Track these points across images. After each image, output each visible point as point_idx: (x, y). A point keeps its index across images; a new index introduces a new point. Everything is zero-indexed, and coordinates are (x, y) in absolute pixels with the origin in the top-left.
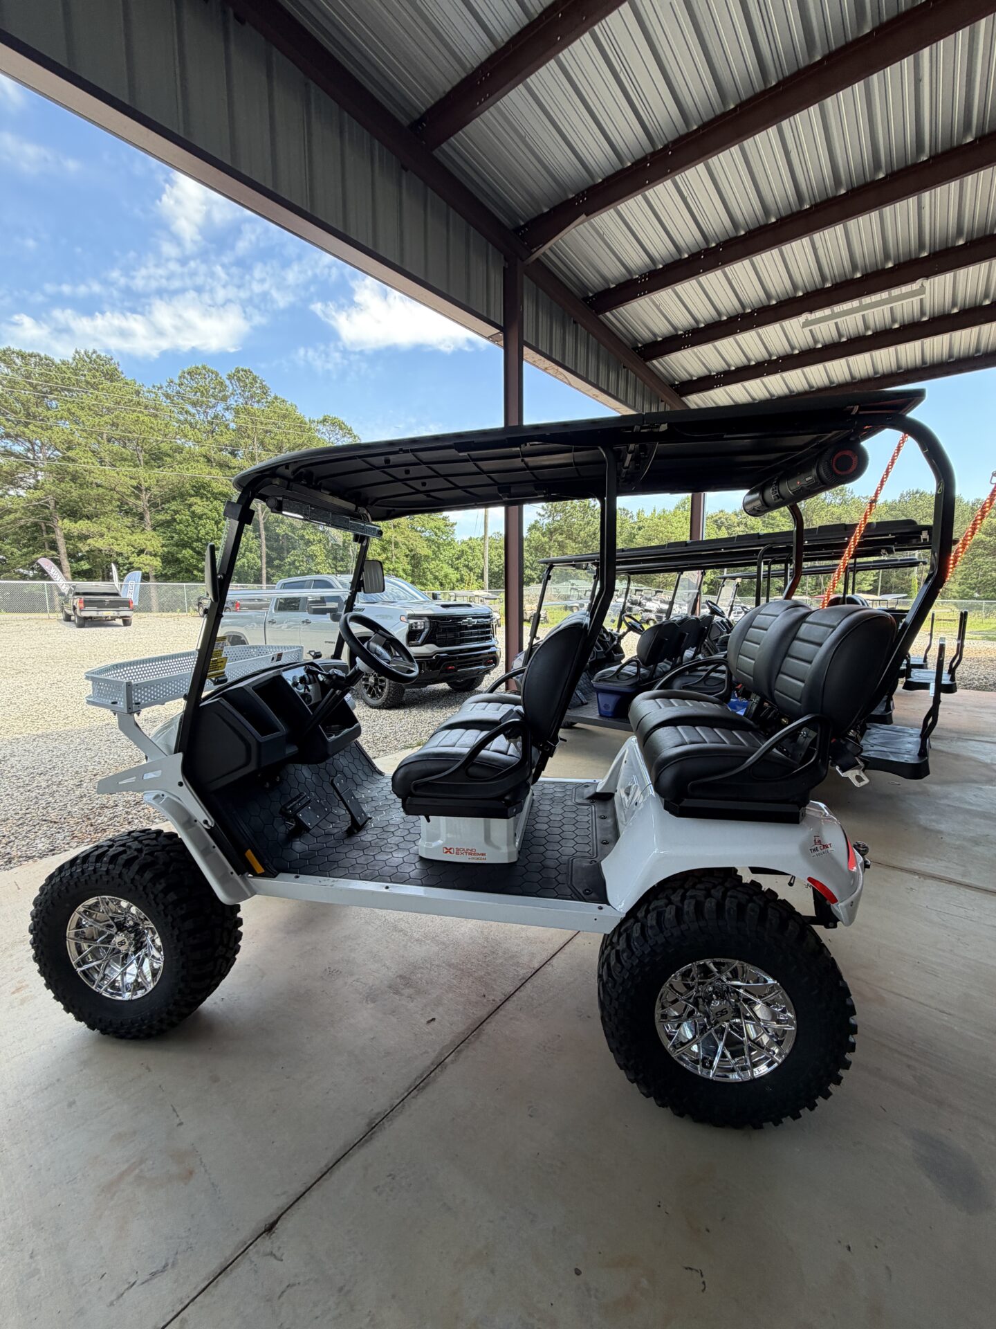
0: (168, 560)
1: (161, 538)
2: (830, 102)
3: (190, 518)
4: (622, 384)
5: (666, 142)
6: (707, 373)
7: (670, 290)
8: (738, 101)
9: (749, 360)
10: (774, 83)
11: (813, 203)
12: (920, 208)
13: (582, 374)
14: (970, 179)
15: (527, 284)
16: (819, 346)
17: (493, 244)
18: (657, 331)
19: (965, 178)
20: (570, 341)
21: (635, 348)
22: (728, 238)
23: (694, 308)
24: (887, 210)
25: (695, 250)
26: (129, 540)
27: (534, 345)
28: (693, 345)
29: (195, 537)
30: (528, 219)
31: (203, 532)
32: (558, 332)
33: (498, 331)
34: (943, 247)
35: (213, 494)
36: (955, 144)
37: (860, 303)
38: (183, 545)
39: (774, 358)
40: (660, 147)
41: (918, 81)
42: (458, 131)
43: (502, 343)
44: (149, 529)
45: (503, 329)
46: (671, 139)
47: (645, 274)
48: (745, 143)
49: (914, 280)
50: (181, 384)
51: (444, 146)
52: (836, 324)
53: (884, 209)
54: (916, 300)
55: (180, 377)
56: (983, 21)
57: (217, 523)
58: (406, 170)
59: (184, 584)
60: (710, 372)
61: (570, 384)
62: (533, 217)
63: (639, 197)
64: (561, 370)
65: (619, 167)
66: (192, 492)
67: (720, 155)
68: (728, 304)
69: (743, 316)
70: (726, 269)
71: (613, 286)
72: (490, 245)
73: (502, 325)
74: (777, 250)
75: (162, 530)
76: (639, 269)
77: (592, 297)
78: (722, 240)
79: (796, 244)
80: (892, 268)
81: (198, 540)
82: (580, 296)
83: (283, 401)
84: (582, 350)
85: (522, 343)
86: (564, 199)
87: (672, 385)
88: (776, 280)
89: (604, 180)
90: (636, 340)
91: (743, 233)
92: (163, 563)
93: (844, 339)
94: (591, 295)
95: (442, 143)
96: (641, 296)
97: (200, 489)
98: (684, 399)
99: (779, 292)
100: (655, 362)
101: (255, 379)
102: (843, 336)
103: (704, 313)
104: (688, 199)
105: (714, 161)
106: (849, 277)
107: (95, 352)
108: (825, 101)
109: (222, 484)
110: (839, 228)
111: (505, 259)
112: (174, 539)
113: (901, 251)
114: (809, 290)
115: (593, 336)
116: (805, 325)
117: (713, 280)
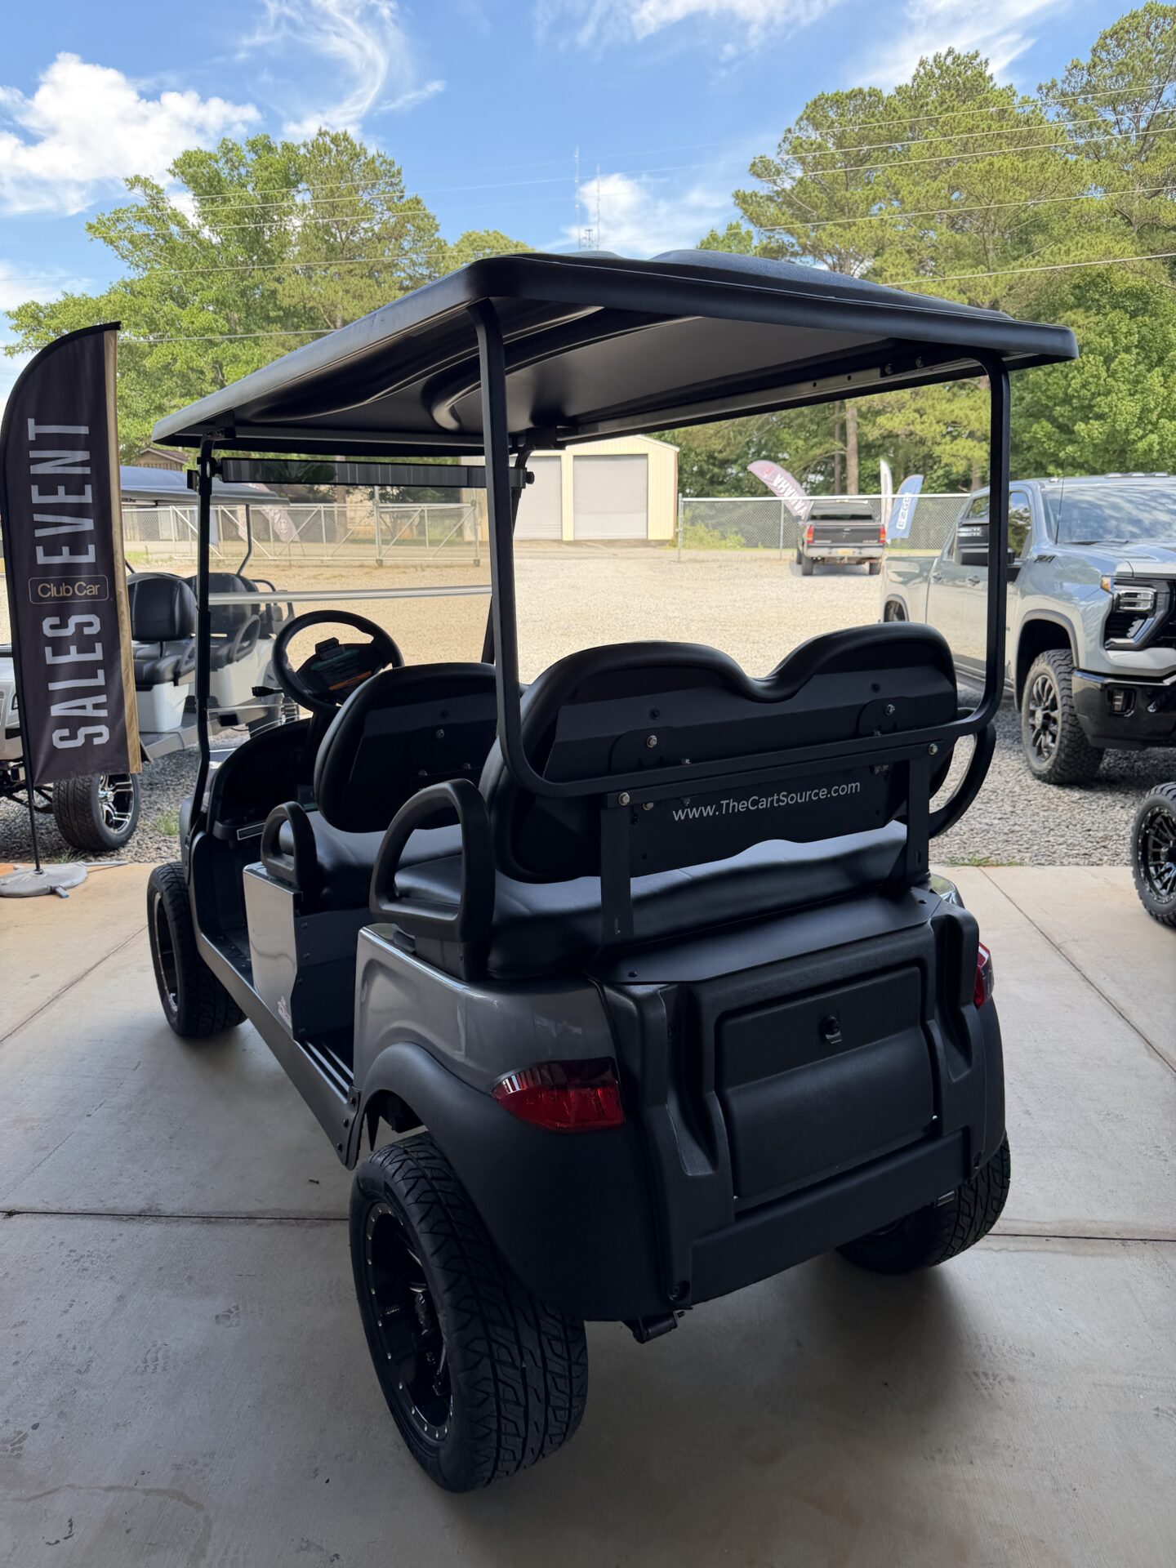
26: (943, 412)
29: (1061, 395)
31: (1076, 383)
35: (1112, 295)
50: (1094, 65)
55: (1094, 50)
57: (1108, 360)
66: (1071, 299)
81: (1067, 400)
97: (1088, 292)
107: (950, 52)
109: (1134, 272)
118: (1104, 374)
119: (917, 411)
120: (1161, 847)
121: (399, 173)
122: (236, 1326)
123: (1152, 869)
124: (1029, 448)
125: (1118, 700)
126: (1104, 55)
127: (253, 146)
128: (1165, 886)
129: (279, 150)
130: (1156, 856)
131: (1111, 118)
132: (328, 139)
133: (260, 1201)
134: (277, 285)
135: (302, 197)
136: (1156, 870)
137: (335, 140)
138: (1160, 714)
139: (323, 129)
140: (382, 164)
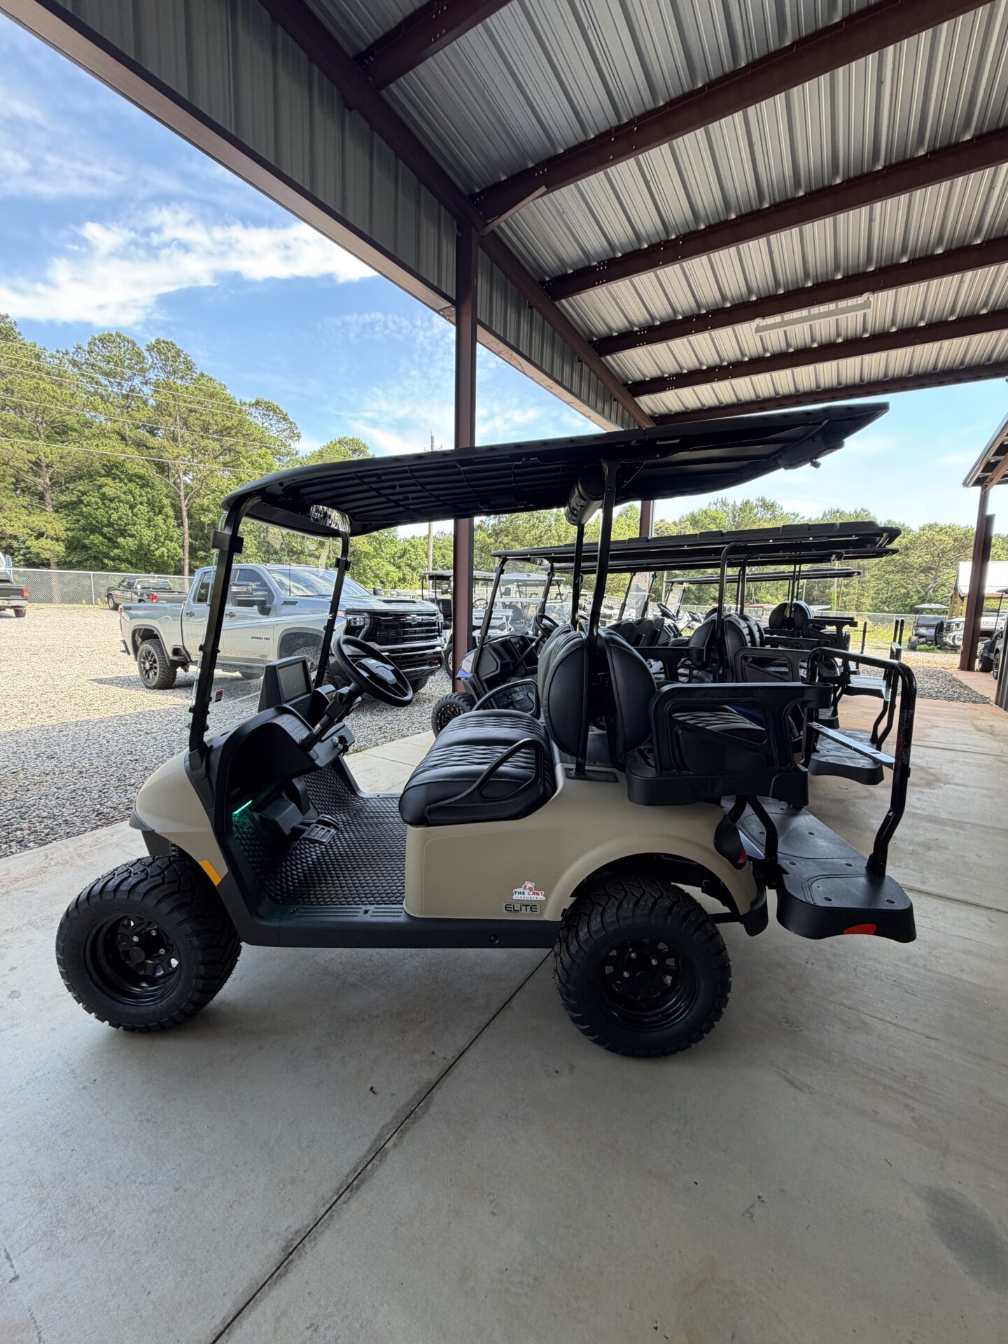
0: (73, 545)
1: (64, 520)
2: (795, 91)
3: (99, 501)
4: (576, 378)
5: (632, 116)
6: (659, 374)
7: (627, 281)
8: (707, 80)
9: (701, 364)
10: (743, 65)
11: (773, 202)
12: (871, 220)
13: (536, 361)
14: (918, 193)
15: (482, 258)
16: (768, 355)
17: (445, 207)
18: (613, 326)
19: (914, 192)
20: (525, 327)
21: (591, 342)
22: (688, 231)
23: (650, 301)
24: (841, 217)
25: (655, 240)
26: (25, 521)
27: (487, 324)
28: (649, 342)
30: (484, 186)
32: (513, 315)
33: (450, 305)
34: (889, 263)
35: (127, 474)
36: (908, 156)
37: (809, 312)
38: (94, 530)
39: (725, 364)
40: (625, 120)
41: (880, 82)
42: (407, 71)
43: (454, 319)
44: (50, 509)
45: (457, 303)
46: (637, 113)
47: (604, 262)
48: (710, 126)
49: (860, 293)
50: (90, 352)
51: (392, 86)
52: (785, 332)
53: (838, 216)
54: (860, 313)
56: (945, 25)
57: (132, 507)
58: (350, 109)
59: (91, 573)
60: (663, 373)
61: (524, 373)
62: (489, 184)
63: (601, 173)
64: (515, 355)
65: (582, 138)
66: (103, 472)
67: (685, 137)
68: (684, 303)
69: (699, 316)
70: (684, 263)
71: (570, 271)
72: (443, 209)
73: (454, 298)
74: (734, 248)
75: (67, 512)
76: (596, 253)
77: (548, 282)
78: (682, 232)
79: (753, 244)
80: (840, 280)
81: (110, 525)
82: (537, 279)
83: (211, 379)
84: (536, 339)
85: (476, 322)
86: (524, 168)
87: (626, 384)
88: (732, 282)
89: (566, 152)
90: (591, 332)
91: (702, 227)
92: (67, 549)
93: (791, 350)
94: (547, 279)
95: (391, 82)
96: (599, 284)
97: (112, 469)
98: (636, 399)
99: (734, 294)
100: (608, 358)
101: (178, 353)
102: (791, 347)
103: (661, 310)
104: (651, 183)
105: (678, 142)
106: (800, 286)
108: (791, 90)
109: (138, 464)
110: (795, 231)
111: (458, 228)
112: (80, 523)
113: (850, 263)
114: (763, 295)
115: (549, 323)
116: (758, 330)
117: (671, 274)
118: (130, 515)
124: (89, 548)
126: (96, 348)
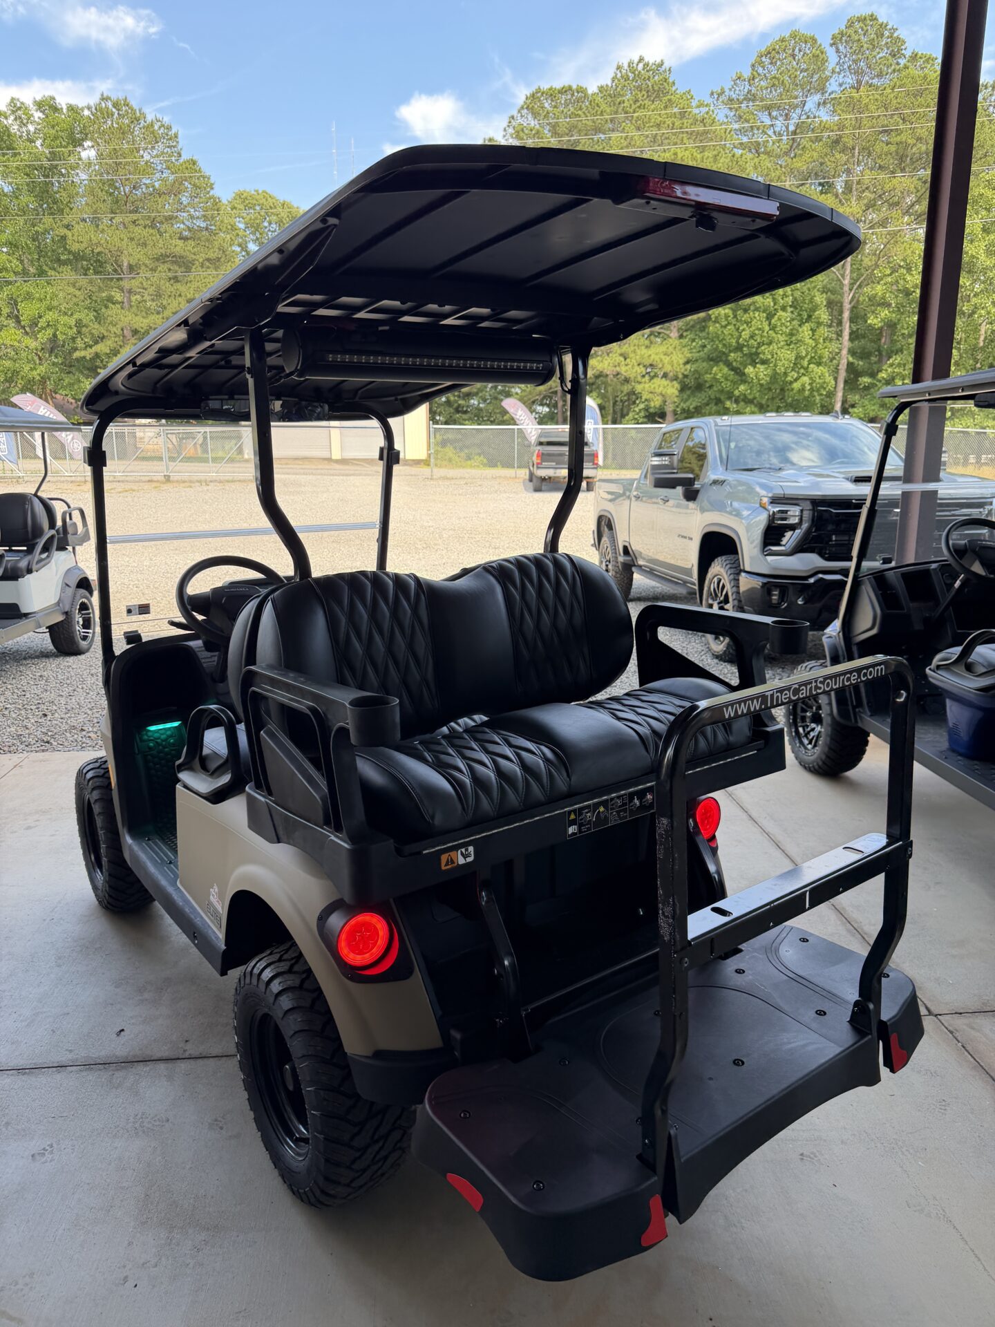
0: (691, 385)
29: (734, 344)
38: (718, 358)
50: (753, 77)
55: (753, 66)
92: (682, 390)
101: (880, 31)
119: (621, 355)
120: (807, 711)
121: (176, 137)
122: (51, 1161)
123: (801, 730)
124: (711, 387)
125: (775, 595)
126: (760, 70)
127: (40, 105)
128: (810, 743)
129: (65, 111)
130: (803, 719)
131: (768, 122)
132: (110, 104)
133: (71, 1051)
134: (66, 231)
135: (88, 153)
136: (804, 730)
137: (116, 105)
138: (808, 605)
139: (105, 95)
140: (160, 128)
